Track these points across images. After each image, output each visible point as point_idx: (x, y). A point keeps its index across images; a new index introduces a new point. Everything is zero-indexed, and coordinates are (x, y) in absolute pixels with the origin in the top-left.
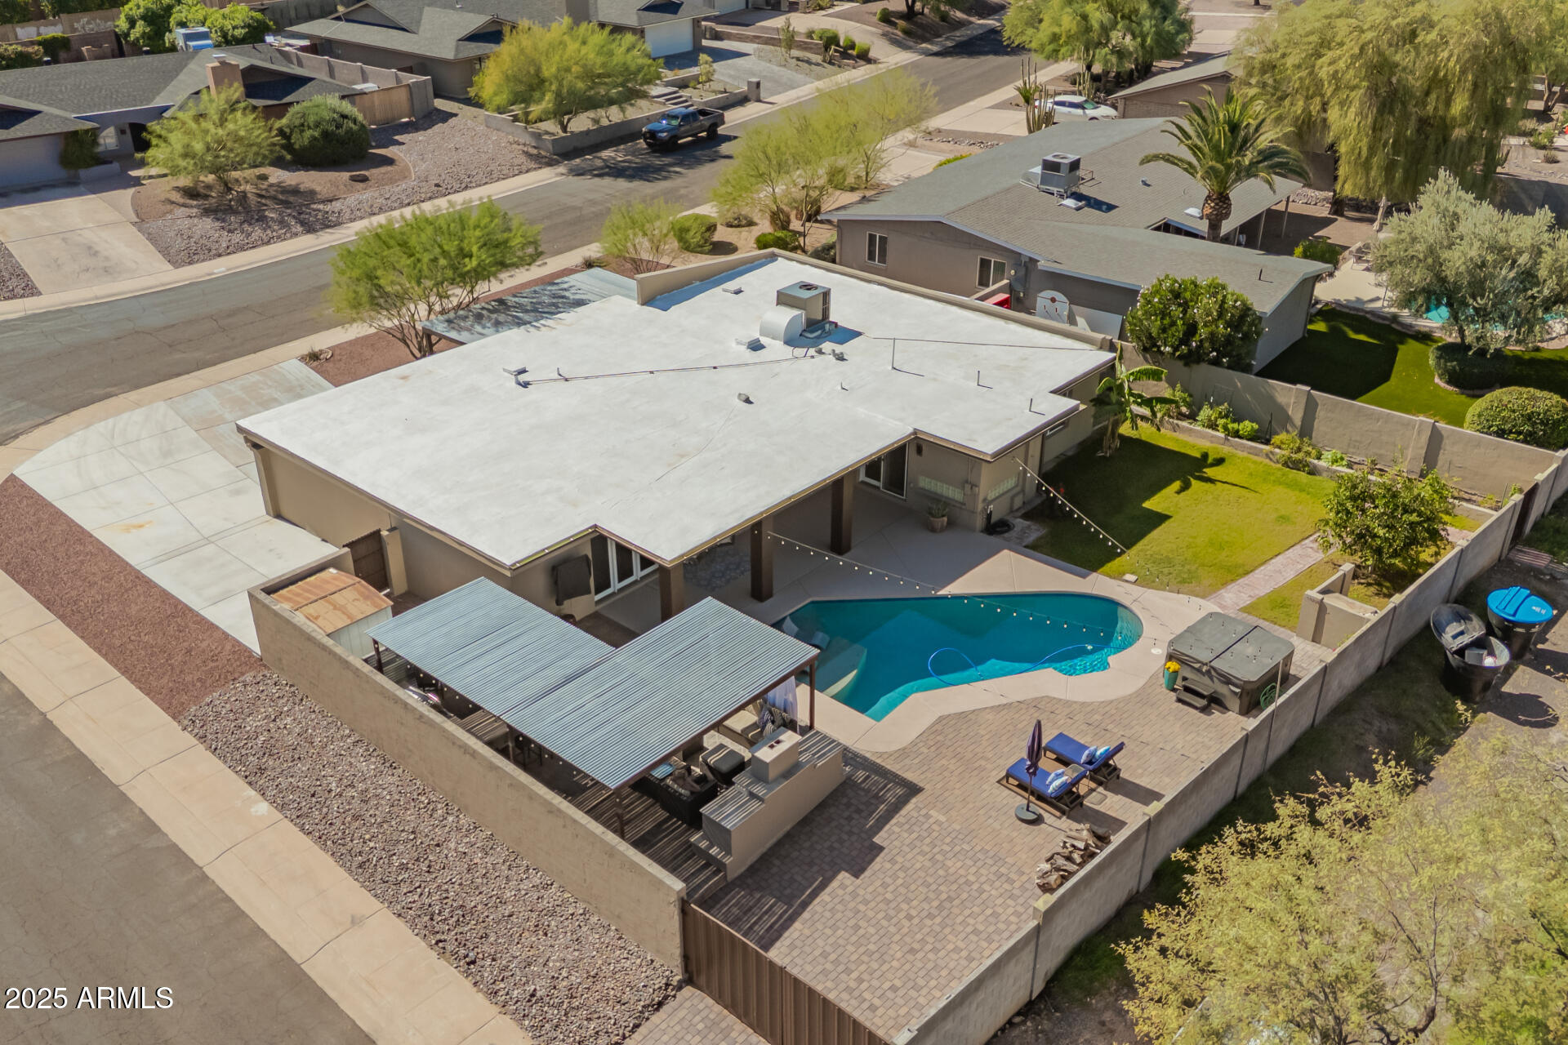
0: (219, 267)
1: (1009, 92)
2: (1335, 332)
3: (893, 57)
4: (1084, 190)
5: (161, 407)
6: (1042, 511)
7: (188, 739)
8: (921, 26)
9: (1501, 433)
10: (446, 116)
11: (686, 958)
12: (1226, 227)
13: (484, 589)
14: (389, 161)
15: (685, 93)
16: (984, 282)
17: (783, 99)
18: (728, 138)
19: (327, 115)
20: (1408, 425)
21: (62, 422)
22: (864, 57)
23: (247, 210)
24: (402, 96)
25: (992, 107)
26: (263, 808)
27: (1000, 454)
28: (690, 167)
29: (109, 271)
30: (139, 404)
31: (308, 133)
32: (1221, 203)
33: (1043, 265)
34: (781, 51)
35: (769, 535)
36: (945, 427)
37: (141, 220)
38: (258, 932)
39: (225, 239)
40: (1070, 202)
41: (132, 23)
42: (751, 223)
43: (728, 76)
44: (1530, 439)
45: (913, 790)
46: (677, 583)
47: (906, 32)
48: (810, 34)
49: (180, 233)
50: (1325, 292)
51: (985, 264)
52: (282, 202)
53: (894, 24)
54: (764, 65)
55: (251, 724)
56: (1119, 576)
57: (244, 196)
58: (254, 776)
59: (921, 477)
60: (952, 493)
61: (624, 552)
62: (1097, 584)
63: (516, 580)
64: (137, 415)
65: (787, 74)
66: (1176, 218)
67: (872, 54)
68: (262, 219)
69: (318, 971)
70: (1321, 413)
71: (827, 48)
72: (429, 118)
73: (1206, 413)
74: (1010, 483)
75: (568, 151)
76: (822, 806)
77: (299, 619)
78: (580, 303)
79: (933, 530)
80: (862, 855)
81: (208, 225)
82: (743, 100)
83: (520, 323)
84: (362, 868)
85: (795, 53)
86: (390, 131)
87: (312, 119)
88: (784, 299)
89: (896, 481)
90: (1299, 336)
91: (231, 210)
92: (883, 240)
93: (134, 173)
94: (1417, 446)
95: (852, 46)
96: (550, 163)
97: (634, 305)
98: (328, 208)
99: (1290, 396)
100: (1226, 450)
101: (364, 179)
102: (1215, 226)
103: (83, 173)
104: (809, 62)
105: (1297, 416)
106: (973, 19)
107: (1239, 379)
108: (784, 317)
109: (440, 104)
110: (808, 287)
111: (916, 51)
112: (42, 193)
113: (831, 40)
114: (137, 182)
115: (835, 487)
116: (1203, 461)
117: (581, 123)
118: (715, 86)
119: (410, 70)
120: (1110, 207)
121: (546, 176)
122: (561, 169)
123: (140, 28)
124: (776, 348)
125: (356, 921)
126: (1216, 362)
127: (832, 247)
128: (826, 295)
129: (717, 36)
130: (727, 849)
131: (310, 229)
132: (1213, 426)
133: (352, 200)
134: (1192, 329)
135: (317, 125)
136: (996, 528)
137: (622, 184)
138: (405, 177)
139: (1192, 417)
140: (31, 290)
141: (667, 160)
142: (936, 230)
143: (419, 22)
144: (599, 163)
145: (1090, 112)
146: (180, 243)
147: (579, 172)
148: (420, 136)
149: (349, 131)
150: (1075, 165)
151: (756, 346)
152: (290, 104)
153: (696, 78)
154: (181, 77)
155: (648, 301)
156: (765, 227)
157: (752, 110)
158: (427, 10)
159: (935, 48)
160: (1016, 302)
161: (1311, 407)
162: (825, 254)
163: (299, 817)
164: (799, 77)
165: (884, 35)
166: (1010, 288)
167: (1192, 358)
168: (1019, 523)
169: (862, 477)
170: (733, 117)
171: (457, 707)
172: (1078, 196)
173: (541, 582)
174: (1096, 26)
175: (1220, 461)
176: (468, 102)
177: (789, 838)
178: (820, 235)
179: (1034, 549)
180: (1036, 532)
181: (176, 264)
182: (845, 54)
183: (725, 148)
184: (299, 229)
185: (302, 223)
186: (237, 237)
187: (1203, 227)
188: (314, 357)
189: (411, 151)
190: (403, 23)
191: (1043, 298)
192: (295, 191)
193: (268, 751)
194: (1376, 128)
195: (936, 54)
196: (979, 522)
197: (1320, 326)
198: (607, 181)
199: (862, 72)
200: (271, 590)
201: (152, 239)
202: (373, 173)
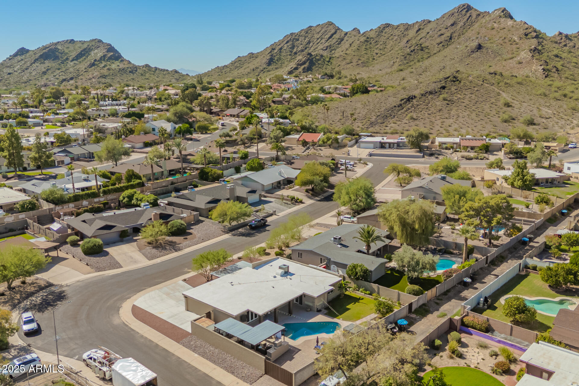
0: (159, 260)
1: (334, 213)
2: (392, 273)
3: (309, 202)
4: (343, 243)
5: (157, 291)
6: (327, 308)
7: (181, 346)
8: (316, 193)
9: (410, 293)
10: (202, 221)
11: (265, 370)
12: (371, 251)
13: (231, 319)
14: (191, 234)
15: (258, 214)
16: (321, 263)
17: (281, 214)
18: (269, 225)
19: (178, 224)
20: (394, 292)
21: (138, 294)
22: (301, 202)
23: (162, 247)
24: (192, 217)
25: (331, 217)
26: (196, 355)
27: (318, 297)
28: (259, 233)
29: (136, 262)
30: (152, 291)
31: (174, 228)
32: (369, 247)
33: (332, 260)
34: (281, 200)
35: (277, 311)
36: (309, 292)
37: (140, 249)
38: (200, 370)
39: (159, 254)
40: (339, 246)
41: (124, 198)
42: (274, 248)
43: (268, 208)
44: (414, 294)
45: (300, 350)
46: (262, 319)
47: (312, 195)
48: (288, 196)
49: (149, 253)
50: (388, 265)
51: (321, 259)
52: (170, 245)
53: (309, 192)
54: (277, 205)
55: (192, 343)
56: (339, 319)
57: (161, 244)
58: (194, 351)
59: (305, 302)
60: (311, 304)
61: (252, 313)
62: (335, 320)
63: (235, 318)
64: (153, 293)
65: (282, 207)
66: (361, 249)
67: (303, 201)
68: (166, 249)
69: (210, 375)
70: (380, 290)
71: (292, 200)
72: (198, 222)
73: (361, 289)
74: (321, 303)
75: (231, 230)
76: (285, 353)
77: (200, 325)
78: (240, 269)
79: (307, 311)
80: (291, 359)
81: (154, 251)
82: (271, 215)
83: (229, 273)
84: (214, 362)
85: (284, 201)
86: (190, 225)
87: (175, 225)
88: (280, 268)
89: (301, 303)
90: (383, 274)
91: (158, 247)
92: (301, 254)
93: (135, 238)
94: (396, 297)
95: (298, 199)
96: (227, 233)
97: (251, 269)
98: (179, 246)
99: (375, 286)
100: (363, 297)
101: (186, 238)
102: (368, 251)
103: (124, 239)
104: (287, 204)
105: (376, 290)
106: (329, 190)
107: (366, 283)
108: (281, 271)
109: (201, 218)
110: (285, 265)
111: (314, 200)
112: (116, 244)
113: (293, 199)
114: (136, 240)
115: (289, 303)
116: (359, 299)
117: (234, 223)
118: (265, 211)
119: (193, 210)
120: (348, 247)
121: (227, 236)
122: (230, 234)
123: (126, 199)
124: (279, 277)
125: (215, 369)
126: (362, 280)
127: (290, 255)
128: (288, 267)
129: (265, 197)
130: (271, 357)
131: (176, 251)
132: (362, 292)
133: (184, 243)
134: (357, 273)
135: (176, 226)
136: (319, 311)
137: (244, 238)
138: (196, 238)
139: (358, 290)
140: (121, 267)
141: (254, 231)
142: (311, 252)
143: (195, 199)
144: (238, 232)
145: (352, 220)
146: (149, 255)
147: (234, 235)
148: (197, 227)
149: (183, 228)
150: (340, 238)
151: (275, 277)
152: (170, 221)
153: (260, 210)
154: (144, 215)
155: (254, 268)
156: (277, 250)
157: (274, 217)
158: (197, 195)
159: (319, 199)
160: (327, 267)
161: (378, 288)
162: (289, 257)
163: (203, 356)
164: (285, 208)
165: (307, 195)
166: (326, 264)
167: (358, 279)
168: (323, 310)
169: (295, 302)
170: (269, 219)
171: (229, 336)
172: (341, 244)
173: (239, 318)
174: (353, 200)
175: (362, 299)
176: (207, 217)
177: (280, 357)
178: (288, 251)
179: (326, 314)
180: (326, 311)
181: (149, 260)
182: (296, 202)
183: (267, 228)
184: (174, 251)
185: (174, 249)
186: (161, 254)
187: (366, 251)
188: (185, 280)
189: (195, 230)
190: (191, 199)
191: (332, 266)
192: (172, 242)
193: (195, 347)
194: (402, 230)
195: (319, 201)
196: (316, 310)
197: (389, 272)
198: (241, 237)
199: (301, 206)
200: (195, 321)
201: (143, 254)
202: (188, 237)
